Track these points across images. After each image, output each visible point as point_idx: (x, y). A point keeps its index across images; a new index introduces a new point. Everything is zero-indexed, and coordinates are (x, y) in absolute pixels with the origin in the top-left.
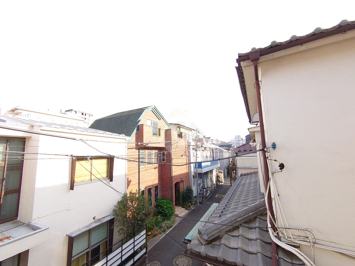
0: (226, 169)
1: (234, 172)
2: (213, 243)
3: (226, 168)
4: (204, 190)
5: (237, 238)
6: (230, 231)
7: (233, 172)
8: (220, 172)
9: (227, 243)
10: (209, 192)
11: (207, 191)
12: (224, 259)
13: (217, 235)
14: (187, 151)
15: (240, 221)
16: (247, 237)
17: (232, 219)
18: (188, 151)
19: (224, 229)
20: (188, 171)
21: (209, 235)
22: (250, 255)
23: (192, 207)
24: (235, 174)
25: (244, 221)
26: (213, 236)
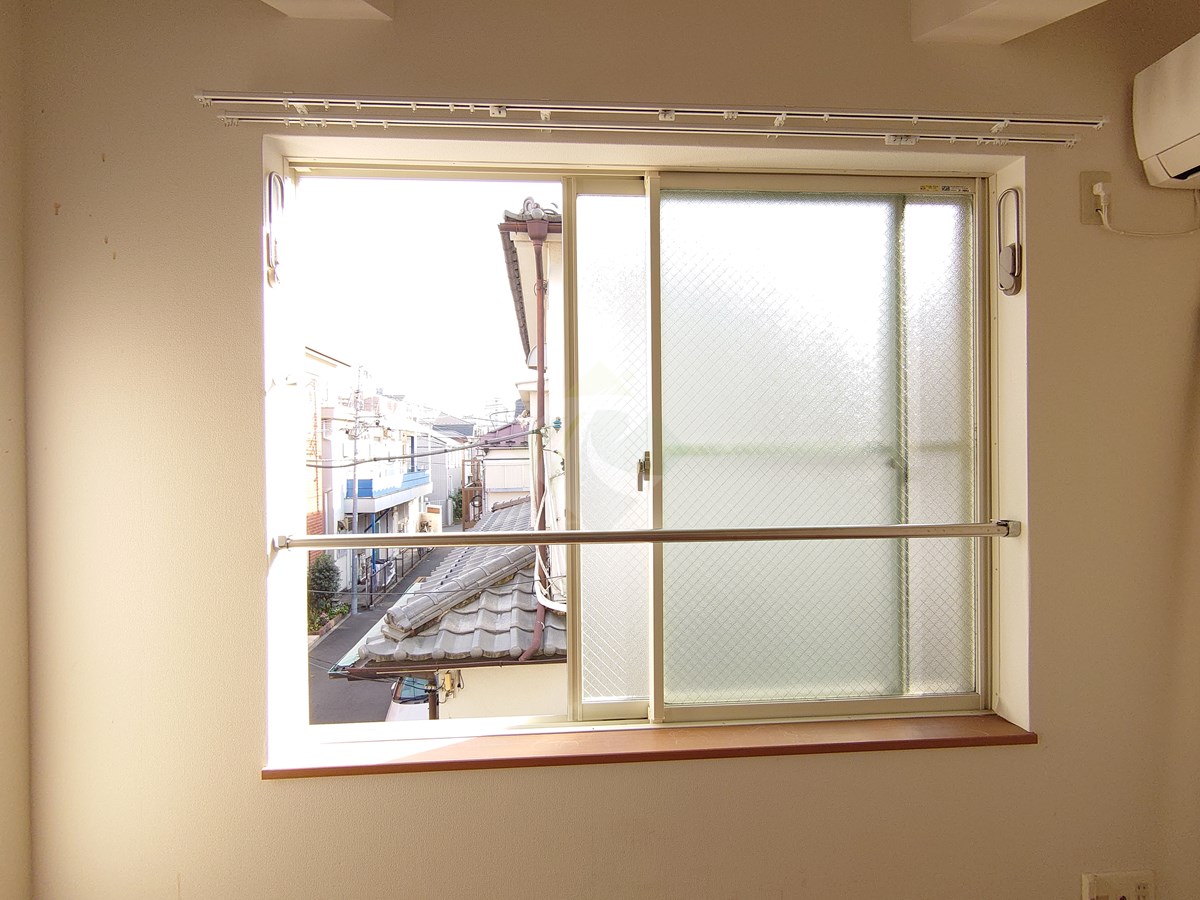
0: (450, 501)
1: (476, 503)
2: (422, 634)
3: (450, 497)
4: (378, 566)
5: (474, 615)
6: (460, 605)
7: (474, 506)
8: (431, 510)
9: (453, 628)
10: (393, 571)
11: (386, 571)
12: (446, 653)
13: (431, 617)
14: (319, 439)
15: (482, 584)
16: (494, 608)
17: (467, 583)
18: (324, 439)
19: (447, 603)
20: (321, 509)
21: (413, 620)
22: (497, 636)
23: (332, 622)
24: (477, 509)
25: (493, 582)
26: (421, 619)
